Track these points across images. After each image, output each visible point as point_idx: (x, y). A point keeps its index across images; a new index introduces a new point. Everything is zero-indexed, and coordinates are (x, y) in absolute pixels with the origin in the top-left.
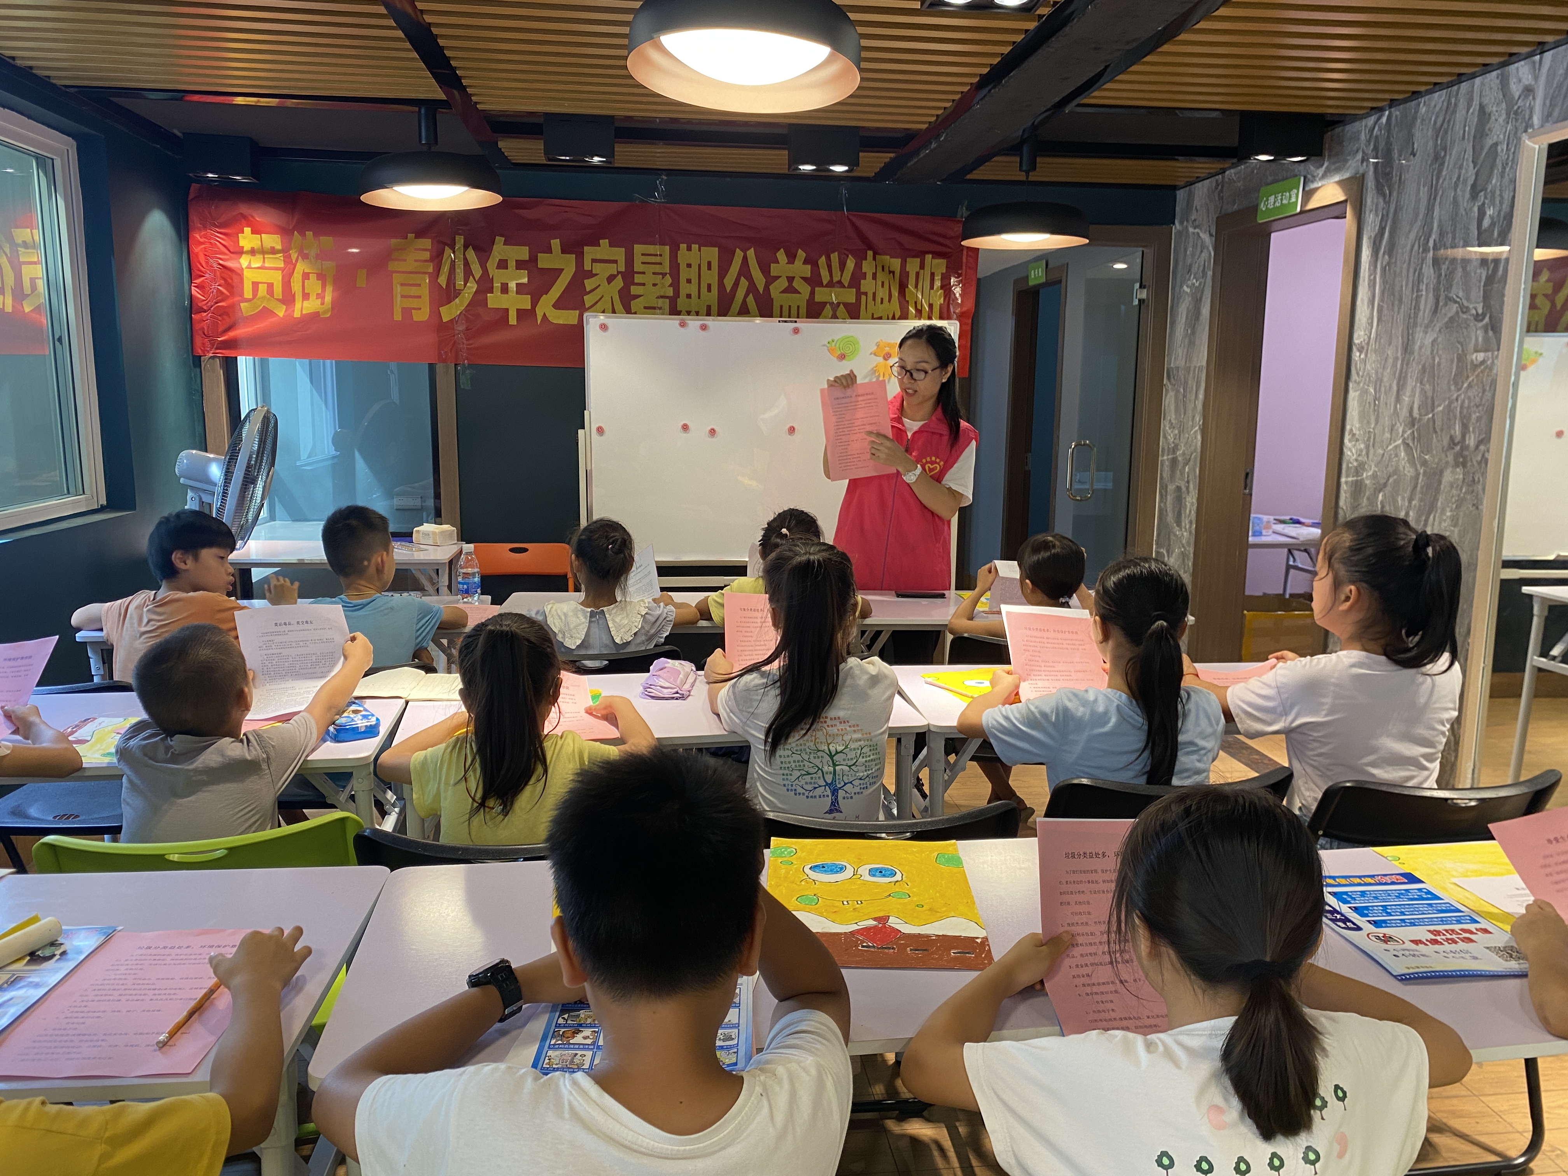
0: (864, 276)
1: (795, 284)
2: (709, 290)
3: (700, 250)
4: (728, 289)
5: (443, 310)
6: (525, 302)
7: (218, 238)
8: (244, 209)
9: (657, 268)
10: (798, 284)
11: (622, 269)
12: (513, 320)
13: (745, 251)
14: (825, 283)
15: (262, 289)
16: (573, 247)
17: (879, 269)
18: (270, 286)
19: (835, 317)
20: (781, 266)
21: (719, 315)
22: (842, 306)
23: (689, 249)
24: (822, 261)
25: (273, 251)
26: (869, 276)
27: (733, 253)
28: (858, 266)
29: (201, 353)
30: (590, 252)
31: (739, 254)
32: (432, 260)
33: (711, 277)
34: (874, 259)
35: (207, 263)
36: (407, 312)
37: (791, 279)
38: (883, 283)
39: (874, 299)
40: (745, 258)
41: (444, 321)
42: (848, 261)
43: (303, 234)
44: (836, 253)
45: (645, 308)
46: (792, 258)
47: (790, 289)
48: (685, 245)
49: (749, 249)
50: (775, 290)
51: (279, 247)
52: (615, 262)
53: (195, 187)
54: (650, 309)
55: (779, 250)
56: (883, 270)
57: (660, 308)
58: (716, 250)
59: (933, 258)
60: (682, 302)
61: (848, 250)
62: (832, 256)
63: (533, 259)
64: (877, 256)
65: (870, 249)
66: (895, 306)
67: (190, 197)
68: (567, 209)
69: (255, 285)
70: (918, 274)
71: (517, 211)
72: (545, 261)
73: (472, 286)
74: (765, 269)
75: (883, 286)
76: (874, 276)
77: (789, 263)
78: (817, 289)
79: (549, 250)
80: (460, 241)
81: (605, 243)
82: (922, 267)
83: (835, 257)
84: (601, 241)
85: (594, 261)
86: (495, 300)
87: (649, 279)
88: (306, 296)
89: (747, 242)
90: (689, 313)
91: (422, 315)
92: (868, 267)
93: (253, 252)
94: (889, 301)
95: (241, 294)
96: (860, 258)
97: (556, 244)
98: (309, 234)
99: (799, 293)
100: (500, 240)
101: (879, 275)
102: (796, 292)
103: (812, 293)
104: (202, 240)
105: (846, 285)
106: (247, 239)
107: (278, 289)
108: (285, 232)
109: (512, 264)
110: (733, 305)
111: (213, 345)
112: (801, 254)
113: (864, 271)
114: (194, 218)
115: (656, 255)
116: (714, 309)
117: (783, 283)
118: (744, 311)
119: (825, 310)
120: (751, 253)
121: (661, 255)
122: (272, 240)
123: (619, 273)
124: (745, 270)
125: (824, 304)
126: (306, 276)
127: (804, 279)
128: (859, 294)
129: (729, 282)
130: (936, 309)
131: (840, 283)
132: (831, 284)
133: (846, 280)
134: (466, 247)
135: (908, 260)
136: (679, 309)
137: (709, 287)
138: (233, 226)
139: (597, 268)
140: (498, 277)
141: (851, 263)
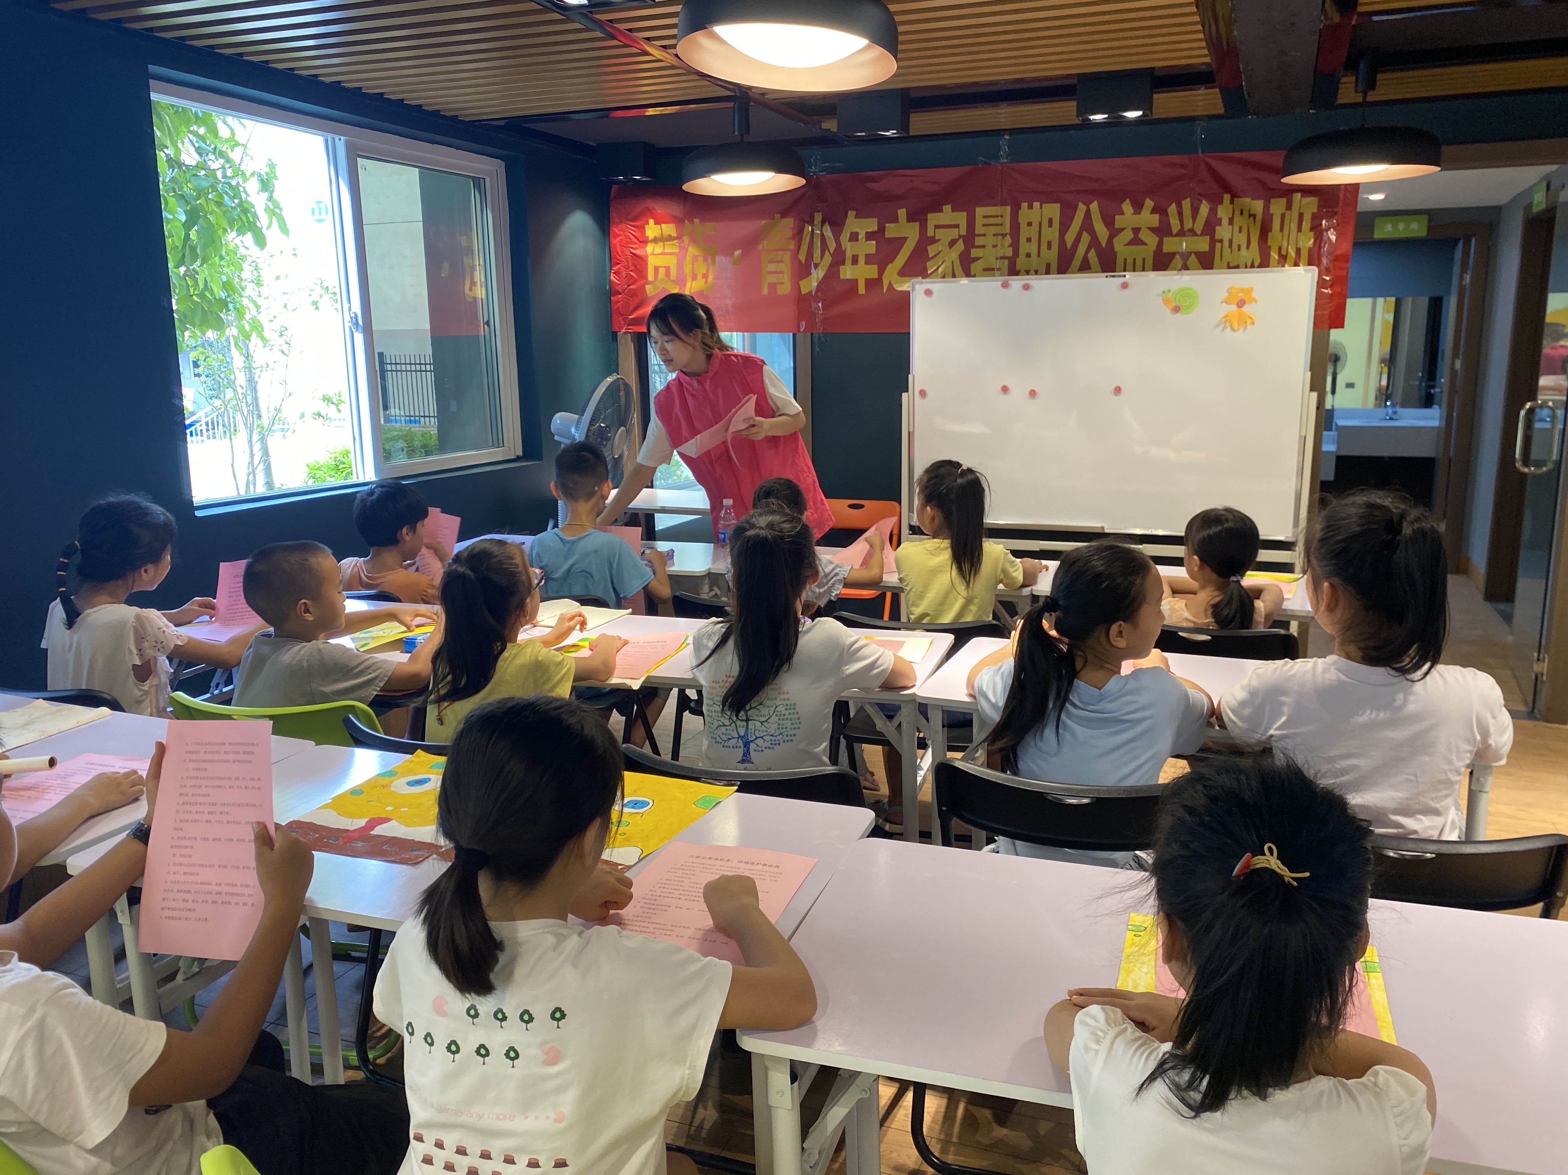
0: (1219, 222)
1: (1141, 236)
2: (1049, 247)
3: (1041, 207)
4: (1069, 245)
5: (802, 283)
6: (872, 272)
7: (630, 230)
8: (650, 203)
9: (998, 230)
10: (1145, 235)
11: (963, 232)
12: (862, 290)
13: (1087, 205)
14: (1175, 231)
15: (662, 271)
16: (918, 216)
17: (1237, 213)
18: (668, 269)
19: (1186, 267)
20: (1127, 217)
21: (1059, 273)
22: (1193, 256)
23: (1030, 207)
24: (1173, 209)
25: (670, 238)
26: (1225, 222)
27: (1075, 208)
28: (1213, 211)
29: (617, 329)
30: (933, 219)
31: (1082, 208)
32: (794, 237)
33: (1052, 234)
34: (1232, 202)
35: (622, 252)
36: (772, 287)
37: (1136, 231)
38: (1240, 228)
39: (1230, 246)
40: (1088, 213)
41: (803, 293)
42: (1202, 206)
43: (691, 222)
44: (1189, 200)
45: (984, 270)
46: (1138, 207)
47: (1136, 241)
48: (1026, 204)
49: (1092, 202)
50: (1119, 244)
51: (674, 234)
52: (957, 226)
53: (615, 187)
54: (989, 271)
55: (1124, 201)
56: (1242, 213)
57: (999, 270)
58: (1057, 206)
59: (1302, 196)
60: (1021, 262)
61: (1202, 196)
62: (1183, 203)
63: (881, 230)
64: (1235, 199)
65: (1227, 193)
66: (1254, 253)
67: (612, 196)
68: (912, 178)
69: (656, 269)
70: (1283, 216)
71: (869, 185)
72: (892, 231)
73: (828, 259)
74: (1109, 221)
75: (1240, 231)
76: (1231, 222)
77: (1135, 213)
78: (1166, 239)
79: (896, 220)
80: (818, 217)
81: (947, 208)
82: (1289, 207)
83: (1186, 204)
84: (944, 207)
85: (937, 227)
86: (847, 272)
87: (989, 241)
88: (694, 278)
89: (1091, 194)
90: (1027, 272)
91: (785, 289)
92: (1223, 212)
93: (655, 240)
94: (1248, 247)
95: (646, 277)
96: (1216, 201)
97: (902, 213)
98: (696, 221)
99: (1145, 244)
100: (851, 214)
101: (1237, 220)
102: (1143, 243)
103: (1160, 244)
104: (619, 233)
105: (1199, 232)
106: (652, 230)
107: (673, 273)
108: (678, 221)
109: (862, 236)
110: (1074, 262)
111: (625, 322)
112: (1149, 203)
113: (1219, 216)
114: (613, 215)
115: (997, 216)
116: (1054, 266)
117: (1128, 235)
118: (1085, 267)
119: (1174, 261)
120: (1094, 206)
121: (1002, 216)
122: (669, 229)
123: (960, 236)
124: (1087, 225)
125: (1173, 255)
126: (695, 258)
127: (1152, 230)
128: (1213, 242)
129: (1070, 238)
130: (1304, 254)
131: (1192, 232)
132: (1181, 233)
133: (1199, 226)
134: (823, 223)
135: (1272, 201)
136: (1018, 268)
137: (1049, 244)
138: (639, 220)
139: (940, 234)
140: (849, 248)
141: (1204, 209)
